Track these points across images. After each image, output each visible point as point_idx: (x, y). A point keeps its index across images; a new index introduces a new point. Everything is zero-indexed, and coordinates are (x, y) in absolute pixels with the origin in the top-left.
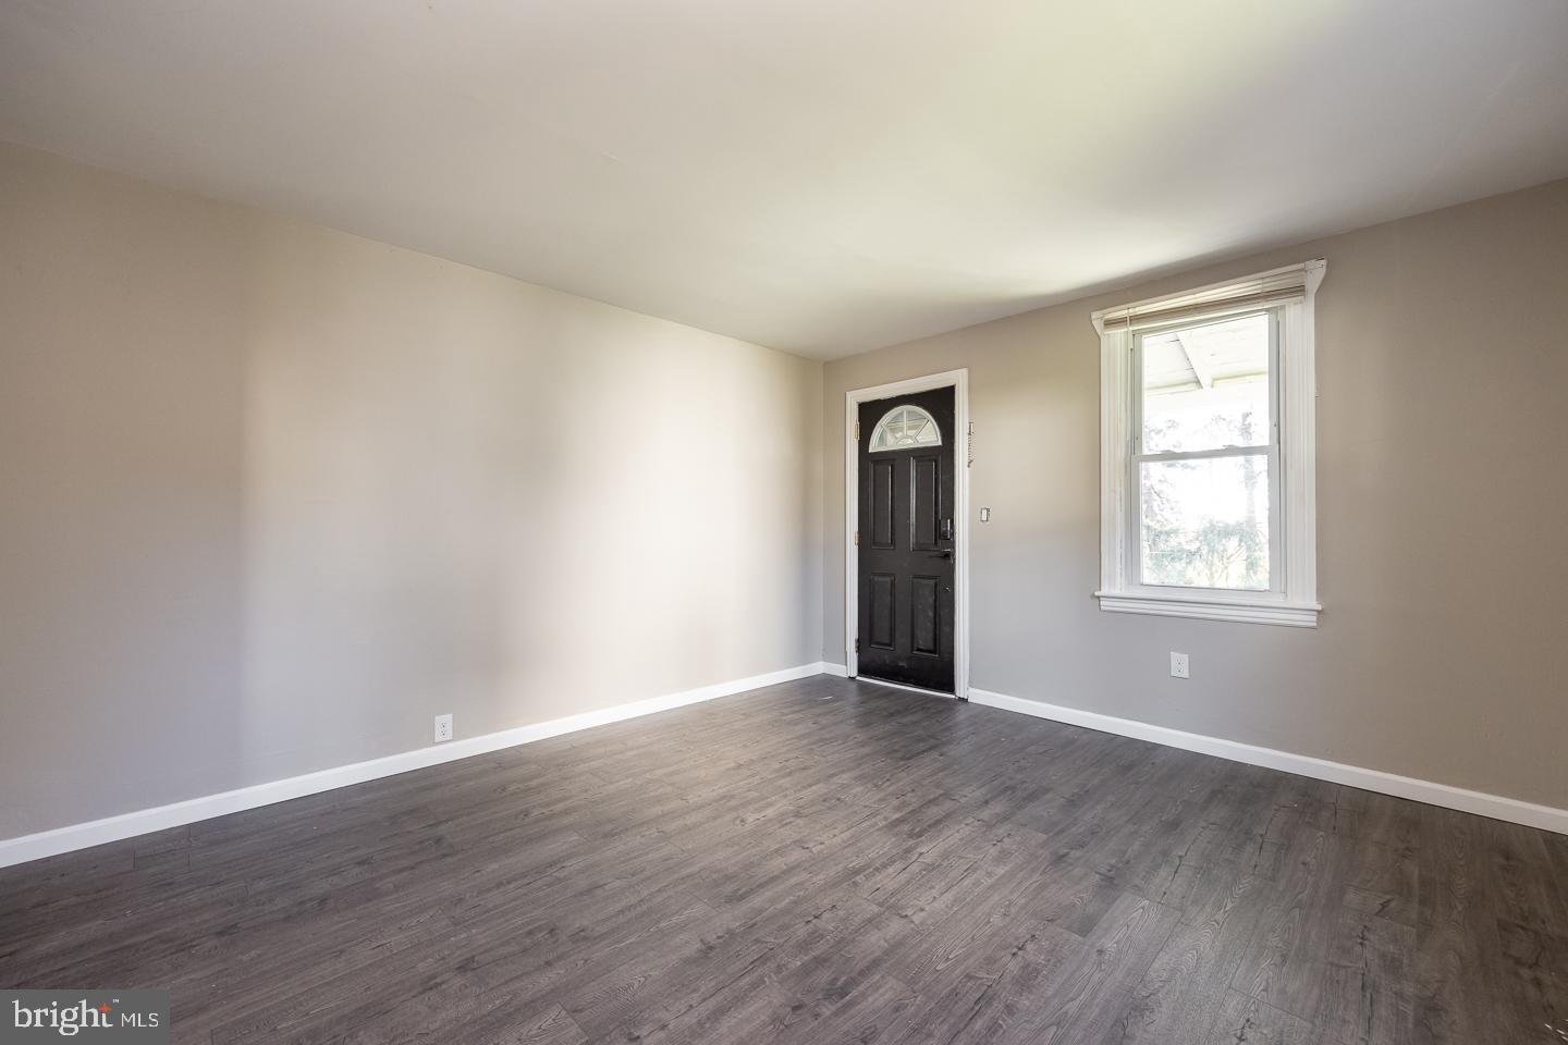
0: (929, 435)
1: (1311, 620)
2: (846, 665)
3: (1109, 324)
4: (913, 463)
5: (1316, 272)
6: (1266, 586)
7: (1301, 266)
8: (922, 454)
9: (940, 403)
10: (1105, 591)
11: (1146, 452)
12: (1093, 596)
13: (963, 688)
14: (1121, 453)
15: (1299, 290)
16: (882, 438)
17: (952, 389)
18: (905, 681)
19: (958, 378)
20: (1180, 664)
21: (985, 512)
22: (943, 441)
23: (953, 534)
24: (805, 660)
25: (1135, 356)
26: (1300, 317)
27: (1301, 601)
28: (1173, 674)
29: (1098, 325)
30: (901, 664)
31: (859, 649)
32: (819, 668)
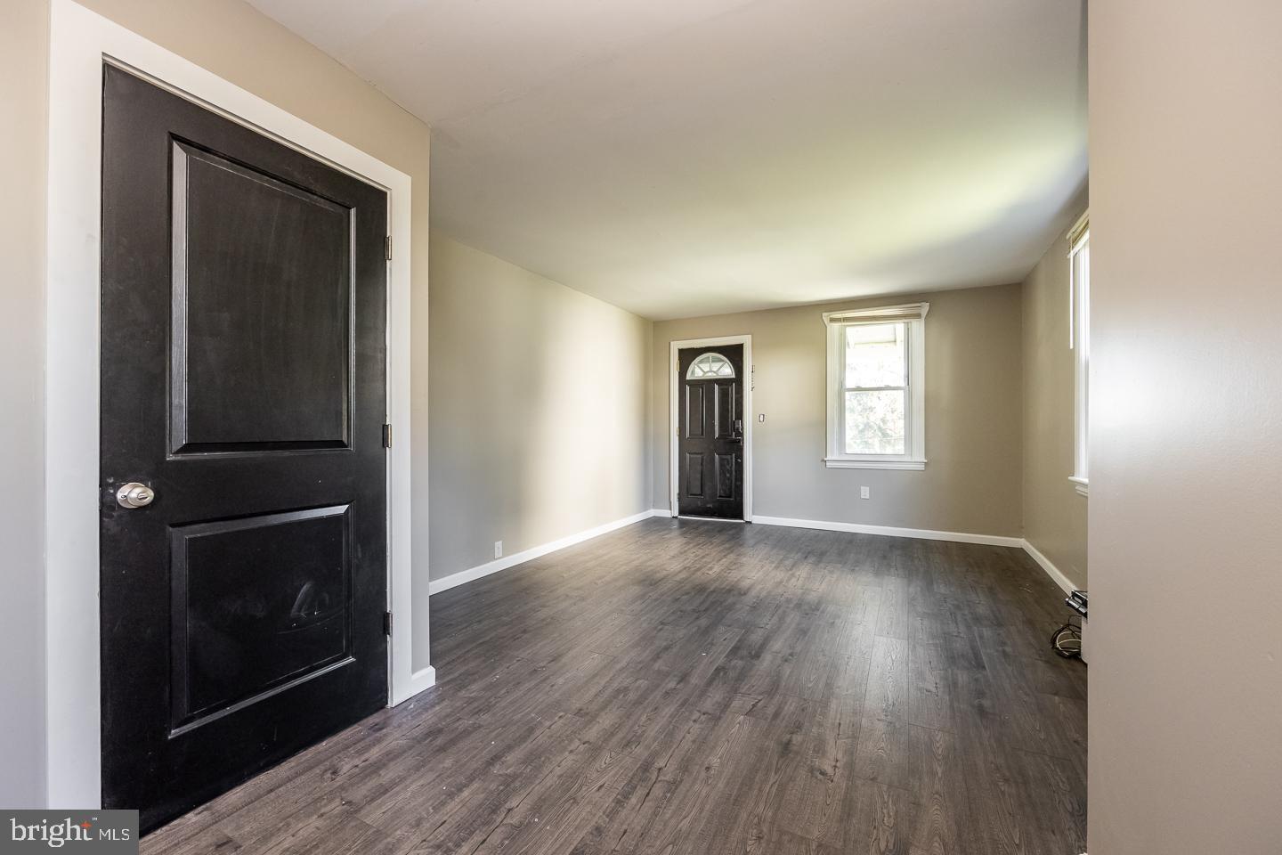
0: (727, 371)
1: (922, 467)
2: (671, 509)
3: (832, 320)
4: (716, 387)
5: (925, 308)
6: (903, 452)
7: (919, 305)
8: (723, 382)
9: (734, 354)
10: (829, 458)
11: (847, 387)
12: (823, 460)
13: (749, 515)
14: (836, 387)
15: (918, 316)
16: (693, 372)
17: (741, 346)
18: (712, 515)
19: (746, 340)
20: (865, 492)
21: (762, 416)
22: (736, 375)
23: (742, 429)
24: (645, 508)
25: (843, 336)
26: (918, 327)
27: (919, 457)
28: (862, 497)
29: (826, 321)
30: (708, 506)
31: (680, 499)
32: (652, 513)
